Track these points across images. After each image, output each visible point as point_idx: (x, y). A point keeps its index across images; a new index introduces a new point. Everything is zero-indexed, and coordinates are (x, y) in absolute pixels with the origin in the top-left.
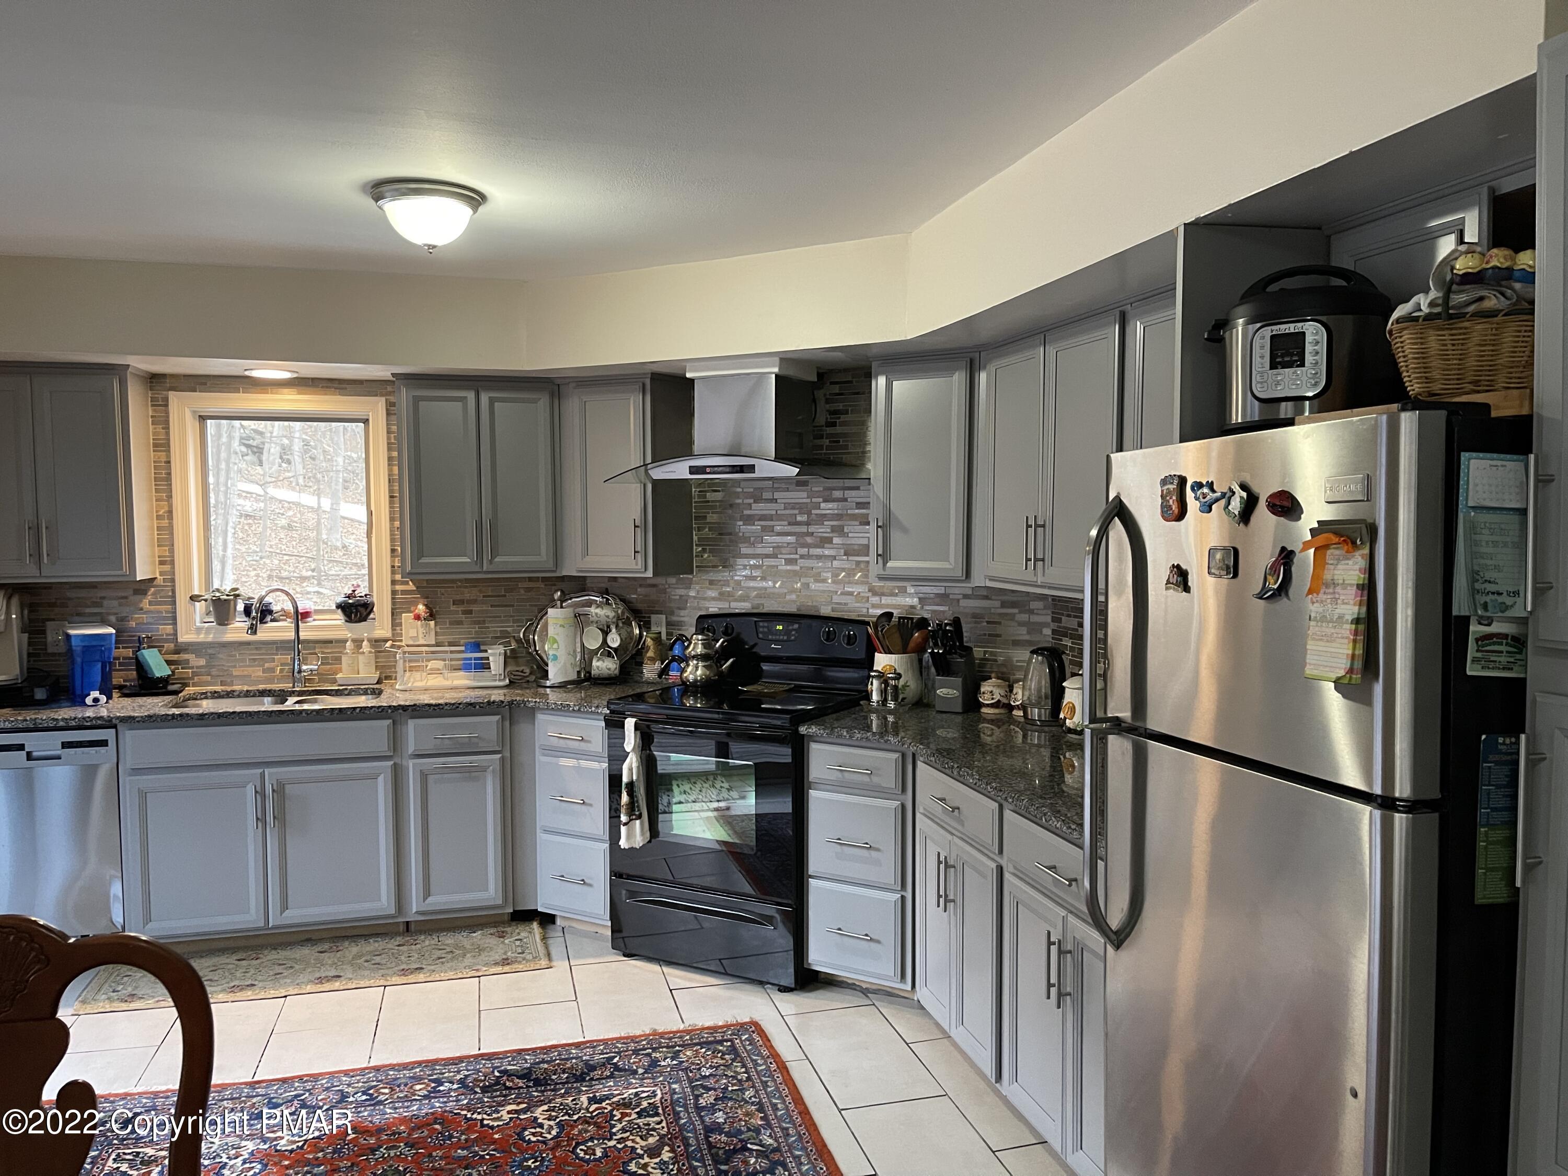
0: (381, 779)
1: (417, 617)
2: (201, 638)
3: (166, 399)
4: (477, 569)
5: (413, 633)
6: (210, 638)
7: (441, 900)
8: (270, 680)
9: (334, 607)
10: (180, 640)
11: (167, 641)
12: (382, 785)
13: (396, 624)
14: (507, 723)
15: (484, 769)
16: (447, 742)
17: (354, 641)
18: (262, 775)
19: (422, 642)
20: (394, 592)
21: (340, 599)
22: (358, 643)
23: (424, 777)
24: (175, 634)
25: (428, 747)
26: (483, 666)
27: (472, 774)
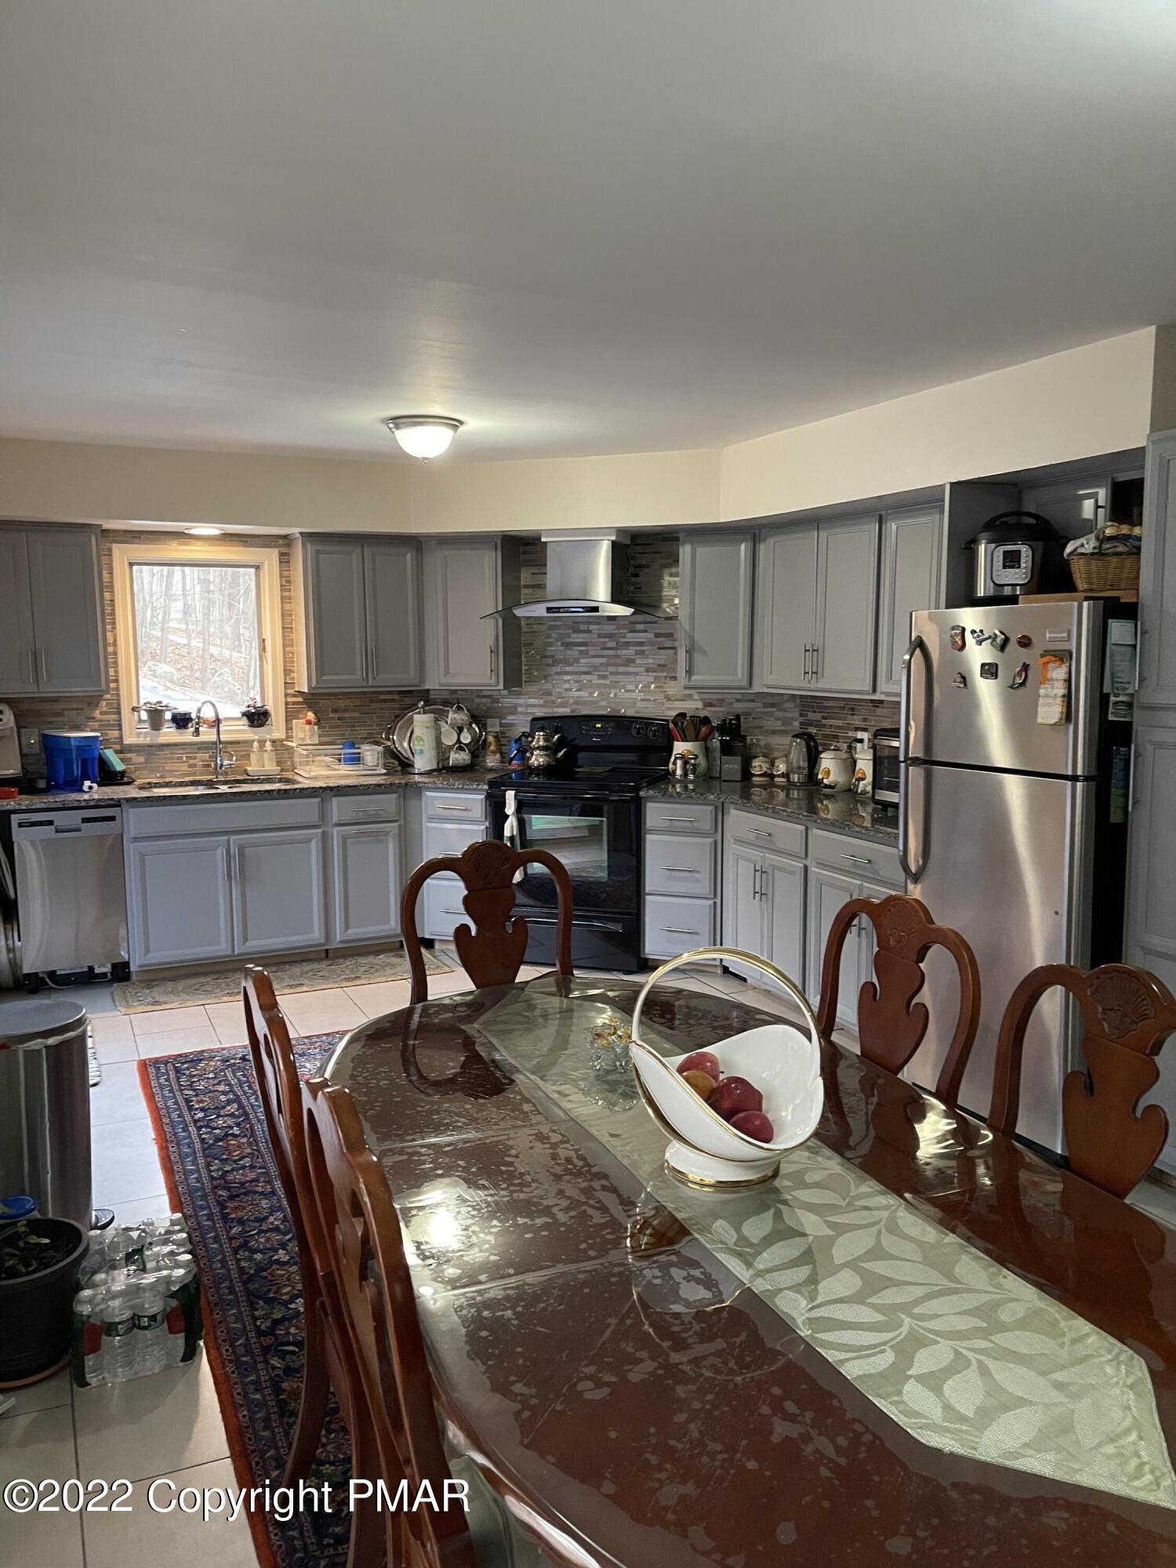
0: (313, 842)
1: (309, 722)
2: (141, 740)
3: (110, 550)
4: (365, 684)
5: (301, 735)
6: (148, 741)
7: (355, 932)
8: (194, 774)
9: (240, 715)
10: (125, 742)
11: (115, 743)
12: (314, 846)
13: (289, 728)
14: (402, 800)
15: (387, 834)
16: (361, 813)
17: (259, 741)
18: (229, 840)
19: (309, 742)
20: (287, 703)
21: (244, 709)
22: (262, 743)
23: (344, 839)
24: (121, 738)
25: (348, 816)
26: (356, 759)
27: (380, 837)
